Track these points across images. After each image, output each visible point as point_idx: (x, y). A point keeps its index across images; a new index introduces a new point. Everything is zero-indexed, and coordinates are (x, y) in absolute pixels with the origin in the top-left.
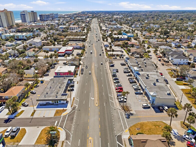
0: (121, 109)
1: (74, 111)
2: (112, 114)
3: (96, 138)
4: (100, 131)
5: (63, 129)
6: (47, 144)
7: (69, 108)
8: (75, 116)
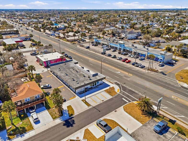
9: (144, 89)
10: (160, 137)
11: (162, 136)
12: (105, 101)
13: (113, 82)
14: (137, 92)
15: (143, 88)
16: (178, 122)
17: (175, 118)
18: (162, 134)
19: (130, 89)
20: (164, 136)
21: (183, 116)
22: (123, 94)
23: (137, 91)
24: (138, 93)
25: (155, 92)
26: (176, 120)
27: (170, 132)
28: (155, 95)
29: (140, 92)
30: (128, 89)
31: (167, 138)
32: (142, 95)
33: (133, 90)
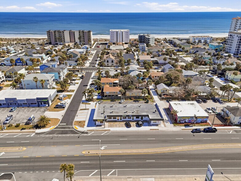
5: (52, 130)
6: (37, 124)
9: (55, 142)
12: (76, 117)
13: (90, 133)
14: (60, 135)
15: (57, 142)
16: (19, 131)
18: (28, 120)
19: (68, 135)
21: (15, 137)
22: (69, 128)
23: (60, 137)
24: (58, 135)
25: (42, 146)
26: (21, 131)
27: (24, 123)
28: (42, 142)
29: (57, 137)
30: (69, 134)
32: (53, 135)
33: (64, 135)
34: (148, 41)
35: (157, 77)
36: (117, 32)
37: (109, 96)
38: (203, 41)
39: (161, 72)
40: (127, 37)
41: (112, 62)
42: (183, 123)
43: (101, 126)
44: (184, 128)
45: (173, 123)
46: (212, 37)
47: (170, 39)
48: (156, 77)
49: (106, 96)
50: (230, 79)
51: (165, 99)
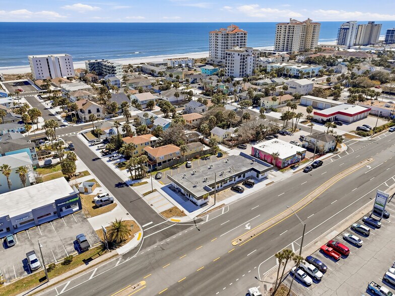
0: (268, 289)
1: (190, 226)
2: (235, 282)
3: (149, 290)
4: (171, 286)
5: (143, 238)
6: (102, 242)
7: (191, 216)
8: (180, 234)
10: (72, 239)
11: (72, 242)
12: (152, 207)
13: (205, 218)
16: (84, 266)
17: (92, 266)
18: (74, 243)
20: (71, 244)
26: (89, 265)
27: (74, 251)
29: (168, 244)
31: (67, 245)
32: (157, 244)
34: (113, 70)
35: (195, 120)
36: (47, 59)
37: (164, 162)
38: (184, 65)
39: (184, 114)
40: (68, 67)
41: (98, 111)
42: (287, 166)
43: (205, 204)
44: (292, 171)
45: (279, 170)
46: (193, 59)
47: (140, 65)
48: (193, 121)
49: (160, 164)
50: (269, 107)
51: (234, 146)
